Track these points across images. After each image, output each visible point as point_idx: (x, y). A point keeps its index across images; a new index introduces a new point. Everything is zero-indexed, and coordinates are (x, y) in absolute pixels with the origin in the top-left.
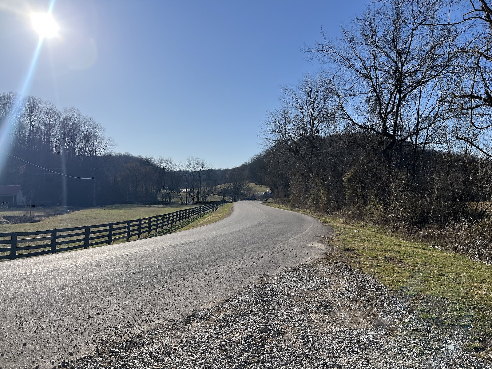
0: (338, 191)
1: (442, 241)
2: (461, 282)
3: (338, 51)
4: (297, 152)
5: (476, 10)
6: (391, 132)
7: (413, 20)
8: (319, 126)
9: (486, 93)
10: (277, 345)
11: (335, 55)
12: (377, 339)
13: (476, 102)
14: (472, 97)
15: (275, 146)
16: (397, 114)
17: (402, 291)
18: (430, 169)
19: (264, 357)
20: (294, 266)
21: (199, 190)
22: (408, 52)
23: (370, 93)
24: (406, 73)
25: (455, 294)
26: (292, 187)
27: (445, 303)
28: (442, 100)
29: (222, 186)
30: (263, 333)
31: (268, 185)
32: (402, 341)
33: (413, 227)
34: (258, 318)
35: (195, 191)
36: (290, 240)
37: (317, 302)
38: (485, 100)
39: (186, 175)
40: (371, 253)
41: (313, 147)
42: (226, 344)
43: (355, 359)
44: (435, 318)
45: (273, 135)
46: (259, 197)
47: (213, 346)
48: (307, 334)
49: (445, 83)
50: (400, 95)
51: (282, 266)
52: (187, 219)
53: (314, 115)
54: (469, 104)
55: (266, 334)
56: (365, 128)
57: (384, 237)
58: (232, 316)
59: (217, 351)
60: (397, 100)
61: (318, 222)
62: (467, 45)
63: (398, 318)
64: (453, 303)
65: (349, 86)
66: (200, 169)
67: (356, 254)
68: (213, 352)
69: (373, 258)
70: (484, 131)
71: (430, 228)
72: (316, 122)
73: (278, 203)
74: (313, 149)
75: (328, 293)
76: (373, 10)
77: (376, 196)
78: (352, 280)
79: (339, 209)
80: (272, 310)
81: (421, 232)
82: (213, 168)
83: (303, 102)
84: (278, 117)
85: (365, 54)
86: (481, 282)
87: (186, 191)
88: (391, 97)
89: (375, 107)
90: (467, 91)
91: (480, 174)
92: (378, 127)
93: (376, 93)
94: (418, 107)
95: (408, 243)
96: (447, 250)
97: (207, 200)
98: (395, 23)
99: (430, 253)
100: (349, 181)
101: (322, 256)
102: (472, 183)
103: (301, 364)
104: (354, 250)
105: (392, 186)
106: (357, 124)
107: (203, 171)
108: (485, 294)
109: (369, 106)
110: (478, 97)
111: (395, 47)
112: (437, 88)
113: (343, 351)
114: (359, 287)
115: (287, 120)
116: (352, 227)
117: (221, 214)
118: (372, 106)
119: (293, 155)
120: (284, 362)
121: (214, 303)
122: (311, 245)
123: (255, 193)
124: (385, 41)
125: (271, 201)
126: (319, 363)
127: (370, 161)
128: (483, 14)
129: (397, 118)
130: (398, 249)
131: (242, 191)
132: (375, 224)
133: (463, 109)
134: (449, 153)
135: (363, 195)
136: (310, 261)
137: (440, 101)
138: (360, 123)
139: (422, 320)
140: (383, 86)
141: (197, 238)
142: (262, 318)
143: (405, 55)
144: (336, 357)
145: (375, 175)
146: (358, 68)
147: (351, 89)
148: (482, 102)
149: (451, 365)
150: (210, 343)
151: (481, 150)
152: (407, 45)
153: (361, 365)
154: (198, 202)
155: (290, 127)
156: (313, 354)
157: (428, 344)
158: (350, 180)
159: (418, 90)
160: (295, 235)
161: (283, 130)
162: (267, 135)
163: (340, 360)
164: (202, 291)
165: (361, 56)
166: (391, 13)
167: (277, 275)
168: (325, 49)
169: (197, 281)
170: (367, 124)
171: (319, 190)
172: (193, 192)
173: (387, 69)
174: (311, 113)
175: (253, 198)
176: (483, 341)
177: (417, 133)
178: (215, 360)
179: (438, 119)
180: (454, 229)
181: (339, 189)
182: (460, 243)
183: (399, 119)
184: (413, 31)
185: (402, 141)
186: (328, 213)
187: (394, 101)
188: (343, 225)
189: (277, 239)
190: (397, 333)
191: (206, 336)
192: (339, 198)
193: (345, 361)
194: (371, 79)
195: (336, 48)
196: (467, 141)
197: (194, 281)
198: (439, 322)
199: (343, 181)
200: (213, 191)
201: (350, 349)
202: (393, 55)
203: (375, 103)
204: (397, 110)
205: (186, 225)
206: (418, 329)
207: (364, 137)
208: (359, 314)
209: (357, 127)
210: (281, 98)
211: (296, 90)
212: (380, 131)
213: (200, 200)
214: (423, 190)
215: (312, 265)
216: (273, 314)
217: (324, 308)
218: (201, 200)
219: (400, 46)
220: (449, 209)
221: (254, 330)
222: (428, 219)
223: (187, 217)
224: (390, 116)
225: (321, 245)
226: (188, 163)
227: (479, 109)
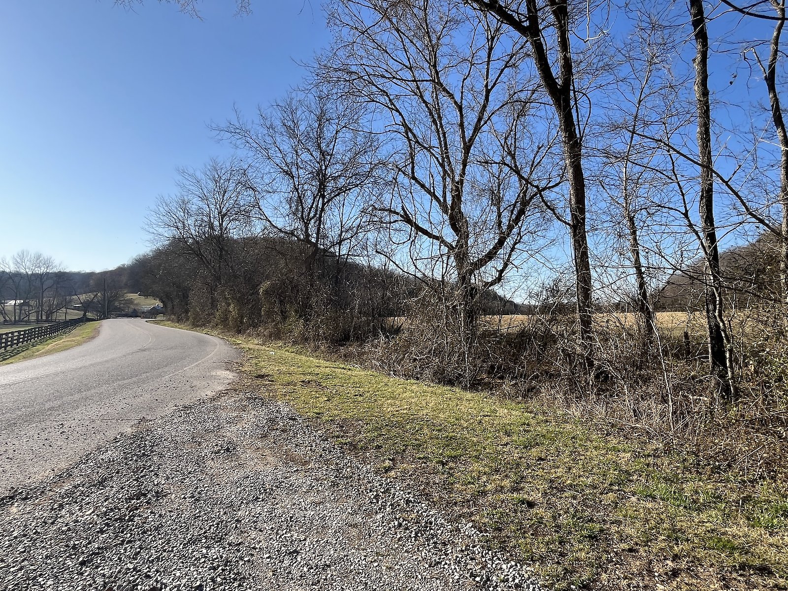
0: (253, 306)
1: (361, 359)
2: (376, 400)
3: (255, 137)
4: (199, 255)
5: (396, 124)
6: (313, 240)
7: (337, 121)
8: (230, 225)
9: (403, 209)
10: (154, 513)
11: (251, 141)
12: (286, 478)
13: (395, 217)
14: (390, 211)
15: (170, 245)
16: (320, 221)
17: (318, 417)
18: (352, 283)
19: (131, 534)
20: (187, 404)
21: (39, 302)
22: (332, 155)
23: (291, 193)
24: (329, 177)
25: (369, 414)
26: (193, 300)
27: (359, 424)
28: (364, 211)
29: (83, 297)
30: (133, 501)
31: (157, 297)
32: (314, 474)
33: (334, 345)
34: (128, 481)
35: (32, 303)
36: (185, 369)
37: (217, 445)
38: (401, 216)
39: (16, 279)
40: (287, 378)
41: (221, 250)
42: (69, 530)
43: (259, 508)
44: (349, 442)
45: (167, 229)
46: (143, 313)
47: (44, 537)
48: (199, 490)
49: (367, 194)
50: (323, 200)
51: (171, 405)
52: (15, 346)
53: (224, 210)
54: (388, 219)
55: (138, 501)
56: (286, 233)
57: (304, 358)
58: (83, 485)
59: (51, 544)
60: (320, 205)
61: (225, 344)
62: (388, 159)
63: (311, 449)
64: (367, 424)
65: (267, 181)
66: (42, 270)
67: (270, 381)
68: (43, 547)
69: (289, 384)
70: (401, 246)
71: (351, 345)
72: (226, 219)
73: (173, 321)
74: (221, 252)
75: (231, 432)
76: (295, 99)
77: (296, 311)
78: (263, 412)
79: (254, 327)
80: (150, 466)
81: (342, 350)
82: (67, 270)
83: (209, 192)
84: (174, 206)
85: (286, 148)
86: (394, 398)
87: (14, 303)
88: (314, 201)
89: (297, 209)
90: (387, 204)
91: (396, 289)
92: (300, 232)
93: (298, 193)
94: (341, 215)
95: (328, 364)
96: (365, 368)
97: (54, 318)
98: (319, 119)
99: (349, 373)
100: (265, 294)
101: (227, 386)
102: (389, 298)
103: (187, 531)
104: (267, 376)
105: (314, 300)
106: (276, 227)
107: (47, 274)
108: (397, 411)
109: (290, 207)
110: (395, 212)
111: (319, 146)
112: (359, 198)
113: (245, 502)
114: (270, 420)
115: (186, 211)
116: (267, 349)
117: (78, 338)
118: (294, 209)
119: (194, 258)
120: (162, 533)
121: (53, 470)
122: (214, 374)
123: (136, 308)
124: (308, 137)
125: (163, 319)
126: (211, 524)
127: (291, 271)
128: (402, 129)
129: (319, 225)
130: (317, 370)
131: (117, 304)
132: (295, 343)
133: (382, 222)
134: (369, 266)
135: (282, 310)
136: (210, 394)
137: (362, 212)
138: (280, 226)
139: (336, 447)
140: (306, 187)
141: (31, 374)
142: (134, 480)
143: (329, 157)
144: (235, 511)
145: (295, 288)
146: (278, 161)
147: (270, 185)
148: (400, 218)
149: (362, 492)
150: (39, 533)
151: (397, 265)
152: (331, 146)
153: (265, 514)
154: (38, 321)
155: (190, 221)
156: (205, 514)
157: (340, 473)
158: (266, 292)
159: (340, 198)
160: (194, 363)
161: (180, 225)
162: (157, 229)
163: (240, 513)
164: (32, 456)
165: (281, 148)
166: (315, 107)
167: (162, 417)
168: (238, 131)
169: (23, 442)
170: (288, 228)
171: (229, 305)
172: (29, 306)
173: (310, 169)
174: (220, 207)
175: (135, 314)
176: (393, 460)
177: (340, 243)
178: (47, 557)
179: (360, 231)
180: (372, 345)
181: (254, 303)
182: (378, 360)
183: (322, 226)
184: (337, 132)
185: (325, 251)
186: (239, 332)
187: (317, 206)
188: (257, 347)
189: (166, 369)
190: (309, 467)
191: (33, 524)
192: (254, 314)
193: (247, 513)
194: (293, 177)
195: (252, 133)
196: (386, 256)
197: (17, 443)
198: (353, 447)
199: (258, 294)
200: (67, 304)
201: (254, 497)
202: (317, 154)
203: (297, 206)
204: (321, 216)
205: (11, 356)
206: (331, 458)
207: (284, 243)
208: (267, 452)
209: (275, 230)
210: (178, 182)
211: (199, 175)
212: (302, 237)
213: (42, 318)
214: (345, 305)
215: (213, 399)
216: (152, 471)
217: (225, 452)
218: (44, 318)
219: (323, 146)
220: (369, 325)
221: (119, 499)
222: (349, 336)
223: (15, 344)
224: (313, 221)
225: (228, 372)
226: (19, 260)
227: (396, 224)
